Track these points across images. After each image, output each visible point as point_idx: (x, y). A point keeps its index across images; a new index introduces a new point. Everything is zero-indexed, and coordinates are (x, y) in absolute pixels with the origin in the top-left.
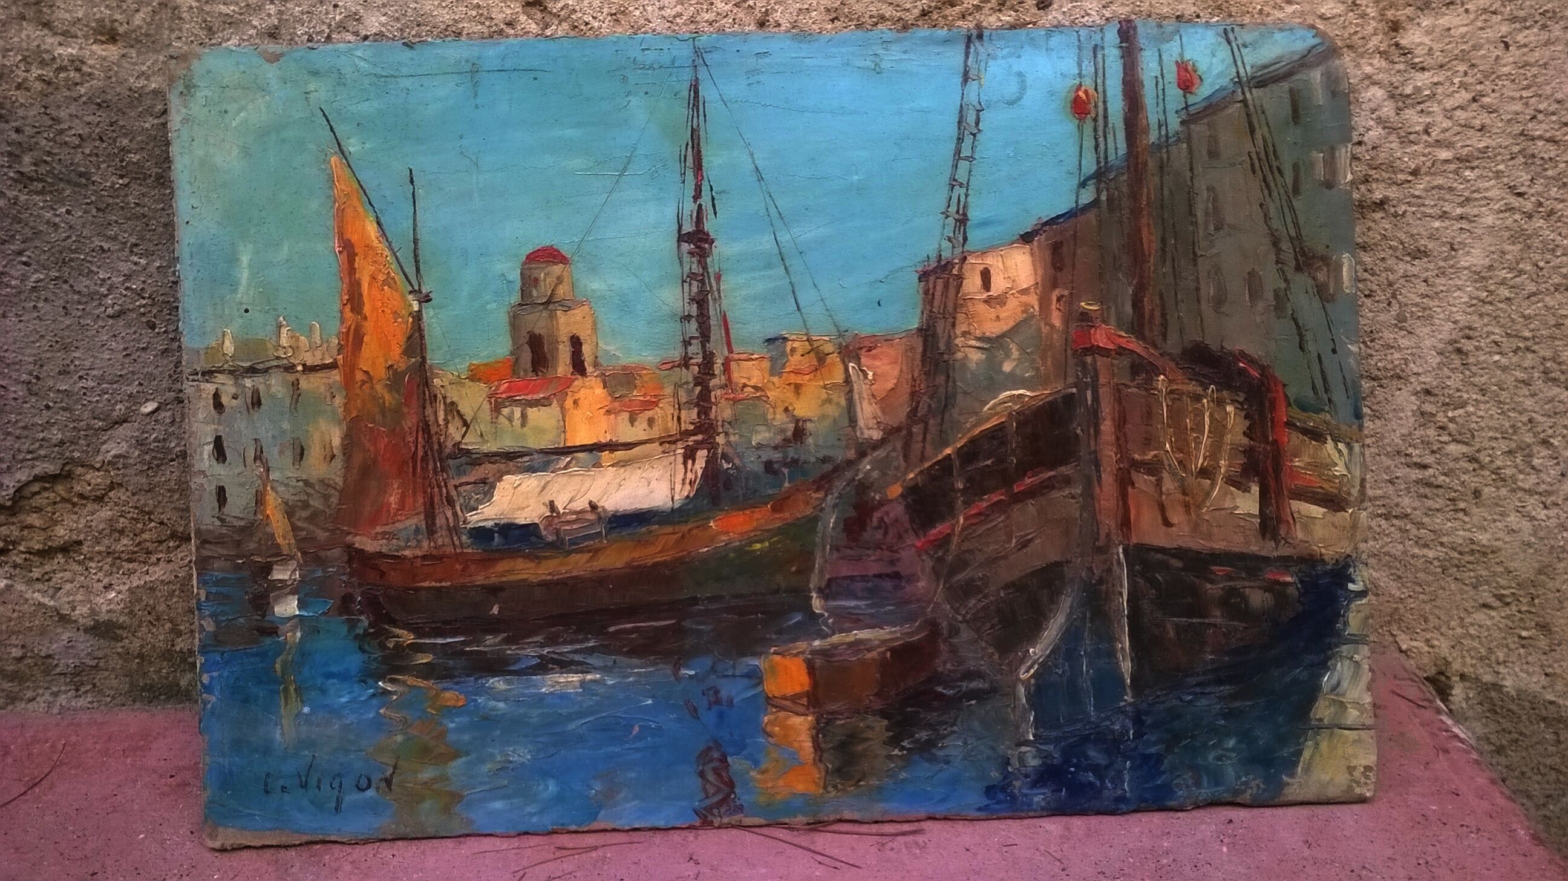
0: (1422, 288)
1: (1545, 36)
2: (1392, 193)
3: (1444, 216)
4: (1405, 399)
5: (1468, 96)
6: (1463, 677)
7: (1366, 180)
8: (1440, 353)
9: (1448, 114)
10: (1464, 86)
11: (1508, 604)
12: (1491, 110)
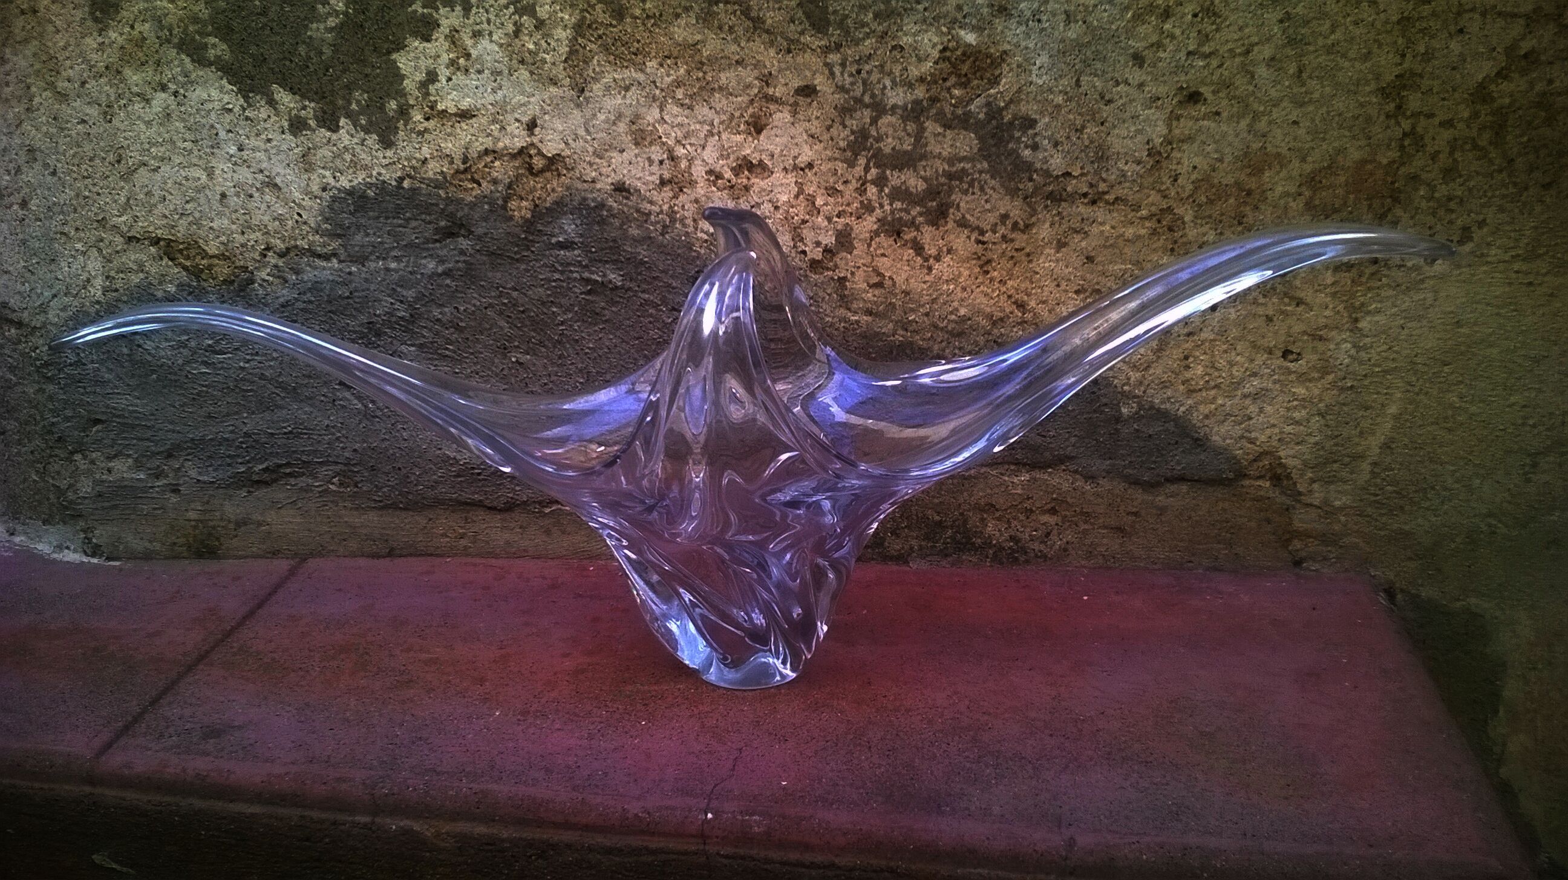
0: (1370, 421)
1: (1419, 325)
2: (1355, 383)
3: (1378, 393)
4: (1366, 466)
5: (1385, 347)
6: (1402, 590)
7: (1345, 378)
8: (1380, 448)
9: (1379, 354)
10: (1384, 343)
11: (1421, 559)
12: (1397, 352)
